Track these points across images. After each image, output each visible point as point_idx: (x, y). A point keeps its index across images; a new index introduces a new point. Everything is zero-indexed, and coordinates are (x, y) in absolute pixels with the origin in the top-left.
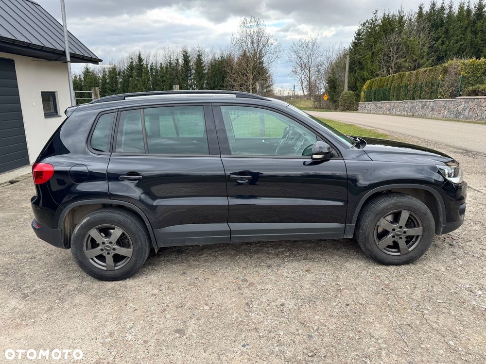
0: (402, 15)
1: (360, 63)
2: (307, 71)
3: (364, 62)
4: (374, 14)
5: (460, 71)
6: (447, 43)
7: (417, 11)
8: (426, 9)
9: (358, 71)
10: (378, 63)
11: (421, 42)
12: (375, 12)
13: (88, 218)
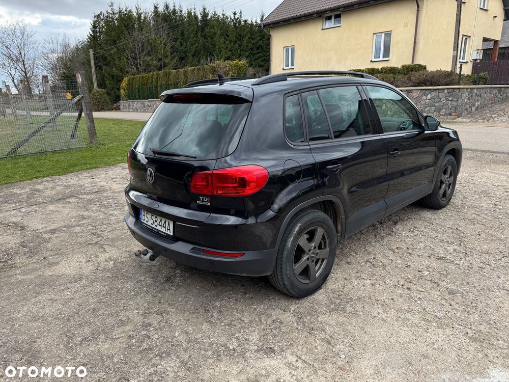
0: (140, 12)
1: (105, 59)
3: (109, 58)
4: (110, 6)
5: (228, 71)
7: (152, 9)
8: (161, 9)
9: (104, 67)
10: (125, 60)
11: (162, 39)
12: (110, 4)
13: (300, 225)
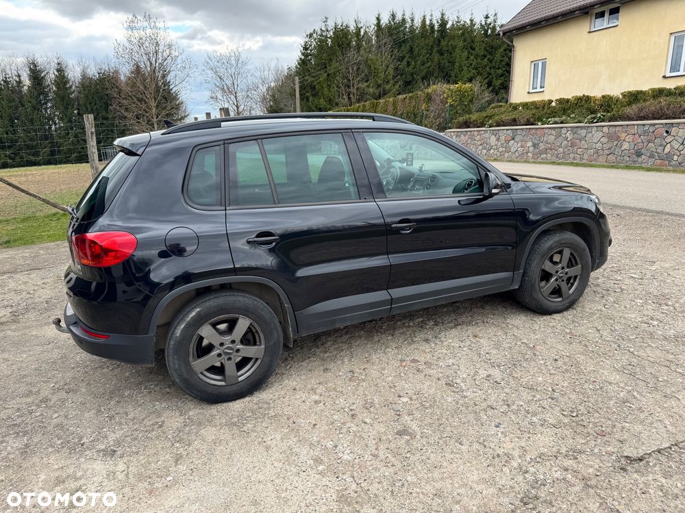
0: (359, 26)
1: (313, 88)
2: (233, 97)
3: (318, 87)
4: (324, 22)
5: (447, 99)
6: (413, 63)
7: (375, 22)
8: (385, 20)
9: (311, 98)
10: (336, 89)
11: (384, 62)
12: (324, 19)
13: (198, 310)
